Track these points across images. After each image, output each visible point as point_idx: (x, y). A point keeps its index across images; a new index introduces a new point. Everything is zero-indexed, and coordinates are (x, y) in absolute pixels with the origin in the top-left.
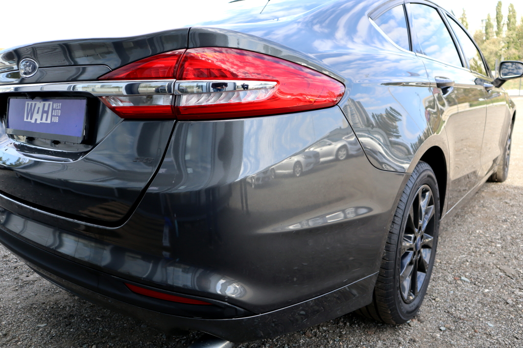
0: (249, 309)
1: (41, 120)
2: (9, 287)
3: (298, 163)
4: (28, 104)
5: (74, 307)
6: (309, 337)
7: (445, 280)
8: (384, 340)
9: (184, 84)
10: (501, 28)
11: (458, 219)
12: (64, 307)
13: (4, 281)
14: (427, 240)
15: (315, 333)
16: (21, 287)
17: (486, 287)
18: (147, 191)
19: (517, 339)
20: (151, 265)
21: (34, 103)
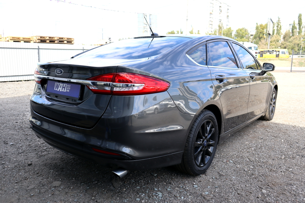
0: (133, 158)
1: (62, 90)
2: (34, 157)
3: (156, 108)
4: (56, 84)
5: (63, 165)
6: (159, 178)
7: (222, 161)
8: (189, 181)
9: (114, 84)
10: (301, 29)
11: (240, 137)
12: (59, 165)
13: (32, 154)
14: (211, 143)
15: (162, 177)
16: (40, 157)
17: (239, 165)
18: (102, 118)
19: (242, 182)
20: (101, 141)
21: (59, 83)
